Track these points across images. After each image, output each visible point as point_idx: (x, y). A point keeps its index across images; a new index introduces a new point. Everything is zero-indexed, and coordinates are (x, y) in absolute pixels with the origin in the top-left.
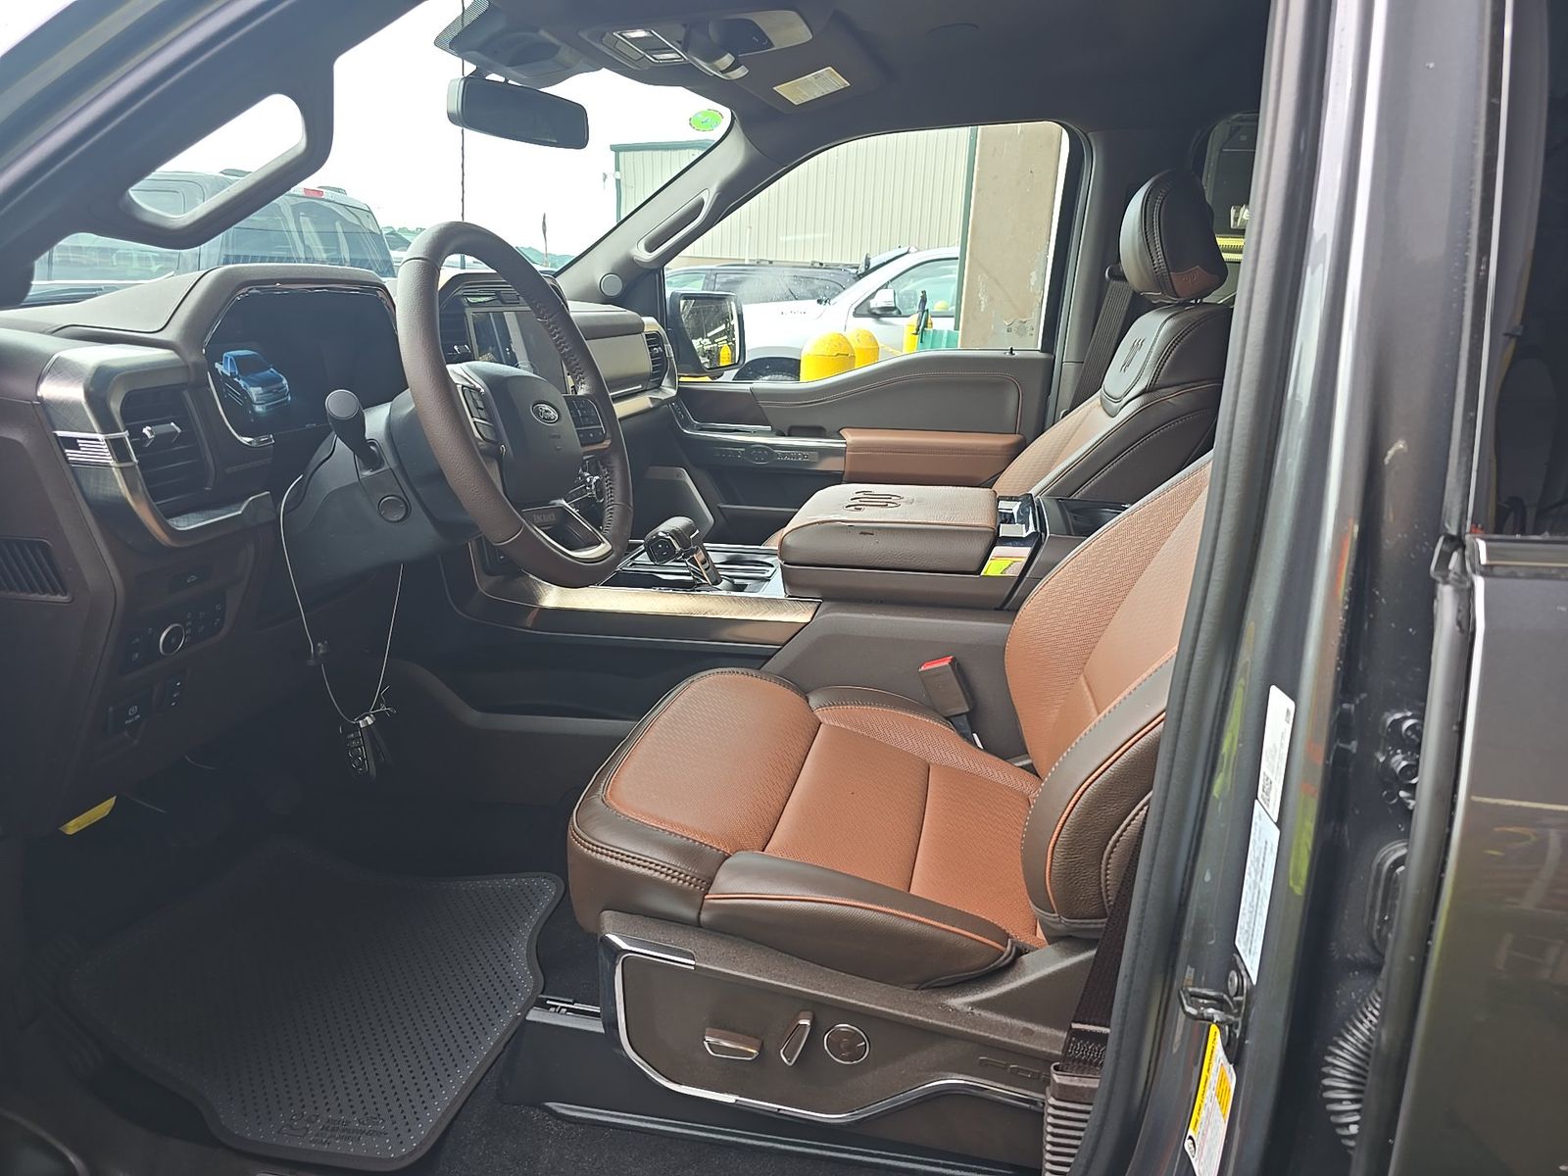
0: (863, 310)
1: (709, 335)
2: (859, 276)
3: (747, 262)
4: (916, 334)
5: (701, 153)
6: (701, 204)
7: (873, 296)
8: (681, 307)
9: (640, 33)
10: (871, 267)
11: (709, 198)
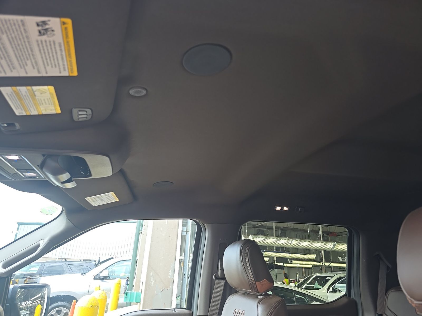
0: (98, 277)
1: (31, 299)
2: (96, 264)
3: (57, 260)
4: (124, 294)
5: (39, 226)
6: (38, 246)
7: (101, 272)
8: (18, 291)
9: (15, 157)
10: (100, 261)
11: (43, 244)
